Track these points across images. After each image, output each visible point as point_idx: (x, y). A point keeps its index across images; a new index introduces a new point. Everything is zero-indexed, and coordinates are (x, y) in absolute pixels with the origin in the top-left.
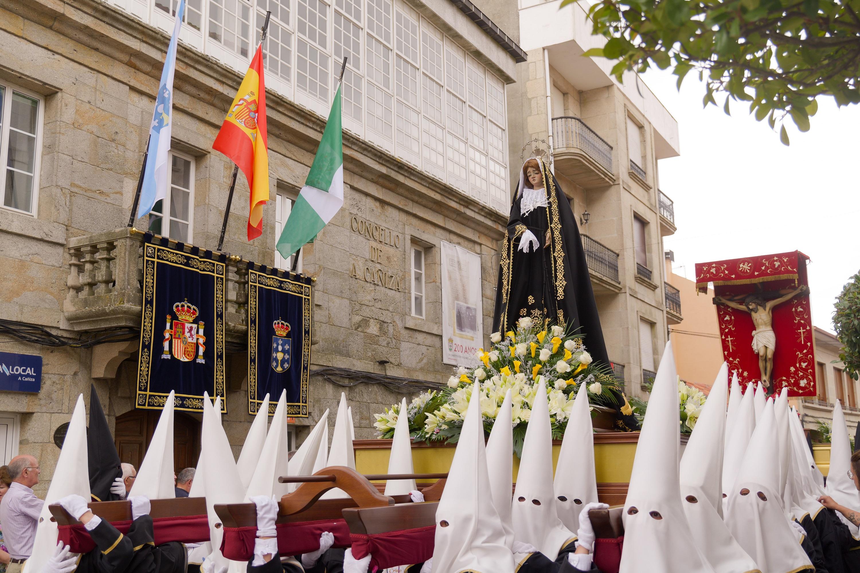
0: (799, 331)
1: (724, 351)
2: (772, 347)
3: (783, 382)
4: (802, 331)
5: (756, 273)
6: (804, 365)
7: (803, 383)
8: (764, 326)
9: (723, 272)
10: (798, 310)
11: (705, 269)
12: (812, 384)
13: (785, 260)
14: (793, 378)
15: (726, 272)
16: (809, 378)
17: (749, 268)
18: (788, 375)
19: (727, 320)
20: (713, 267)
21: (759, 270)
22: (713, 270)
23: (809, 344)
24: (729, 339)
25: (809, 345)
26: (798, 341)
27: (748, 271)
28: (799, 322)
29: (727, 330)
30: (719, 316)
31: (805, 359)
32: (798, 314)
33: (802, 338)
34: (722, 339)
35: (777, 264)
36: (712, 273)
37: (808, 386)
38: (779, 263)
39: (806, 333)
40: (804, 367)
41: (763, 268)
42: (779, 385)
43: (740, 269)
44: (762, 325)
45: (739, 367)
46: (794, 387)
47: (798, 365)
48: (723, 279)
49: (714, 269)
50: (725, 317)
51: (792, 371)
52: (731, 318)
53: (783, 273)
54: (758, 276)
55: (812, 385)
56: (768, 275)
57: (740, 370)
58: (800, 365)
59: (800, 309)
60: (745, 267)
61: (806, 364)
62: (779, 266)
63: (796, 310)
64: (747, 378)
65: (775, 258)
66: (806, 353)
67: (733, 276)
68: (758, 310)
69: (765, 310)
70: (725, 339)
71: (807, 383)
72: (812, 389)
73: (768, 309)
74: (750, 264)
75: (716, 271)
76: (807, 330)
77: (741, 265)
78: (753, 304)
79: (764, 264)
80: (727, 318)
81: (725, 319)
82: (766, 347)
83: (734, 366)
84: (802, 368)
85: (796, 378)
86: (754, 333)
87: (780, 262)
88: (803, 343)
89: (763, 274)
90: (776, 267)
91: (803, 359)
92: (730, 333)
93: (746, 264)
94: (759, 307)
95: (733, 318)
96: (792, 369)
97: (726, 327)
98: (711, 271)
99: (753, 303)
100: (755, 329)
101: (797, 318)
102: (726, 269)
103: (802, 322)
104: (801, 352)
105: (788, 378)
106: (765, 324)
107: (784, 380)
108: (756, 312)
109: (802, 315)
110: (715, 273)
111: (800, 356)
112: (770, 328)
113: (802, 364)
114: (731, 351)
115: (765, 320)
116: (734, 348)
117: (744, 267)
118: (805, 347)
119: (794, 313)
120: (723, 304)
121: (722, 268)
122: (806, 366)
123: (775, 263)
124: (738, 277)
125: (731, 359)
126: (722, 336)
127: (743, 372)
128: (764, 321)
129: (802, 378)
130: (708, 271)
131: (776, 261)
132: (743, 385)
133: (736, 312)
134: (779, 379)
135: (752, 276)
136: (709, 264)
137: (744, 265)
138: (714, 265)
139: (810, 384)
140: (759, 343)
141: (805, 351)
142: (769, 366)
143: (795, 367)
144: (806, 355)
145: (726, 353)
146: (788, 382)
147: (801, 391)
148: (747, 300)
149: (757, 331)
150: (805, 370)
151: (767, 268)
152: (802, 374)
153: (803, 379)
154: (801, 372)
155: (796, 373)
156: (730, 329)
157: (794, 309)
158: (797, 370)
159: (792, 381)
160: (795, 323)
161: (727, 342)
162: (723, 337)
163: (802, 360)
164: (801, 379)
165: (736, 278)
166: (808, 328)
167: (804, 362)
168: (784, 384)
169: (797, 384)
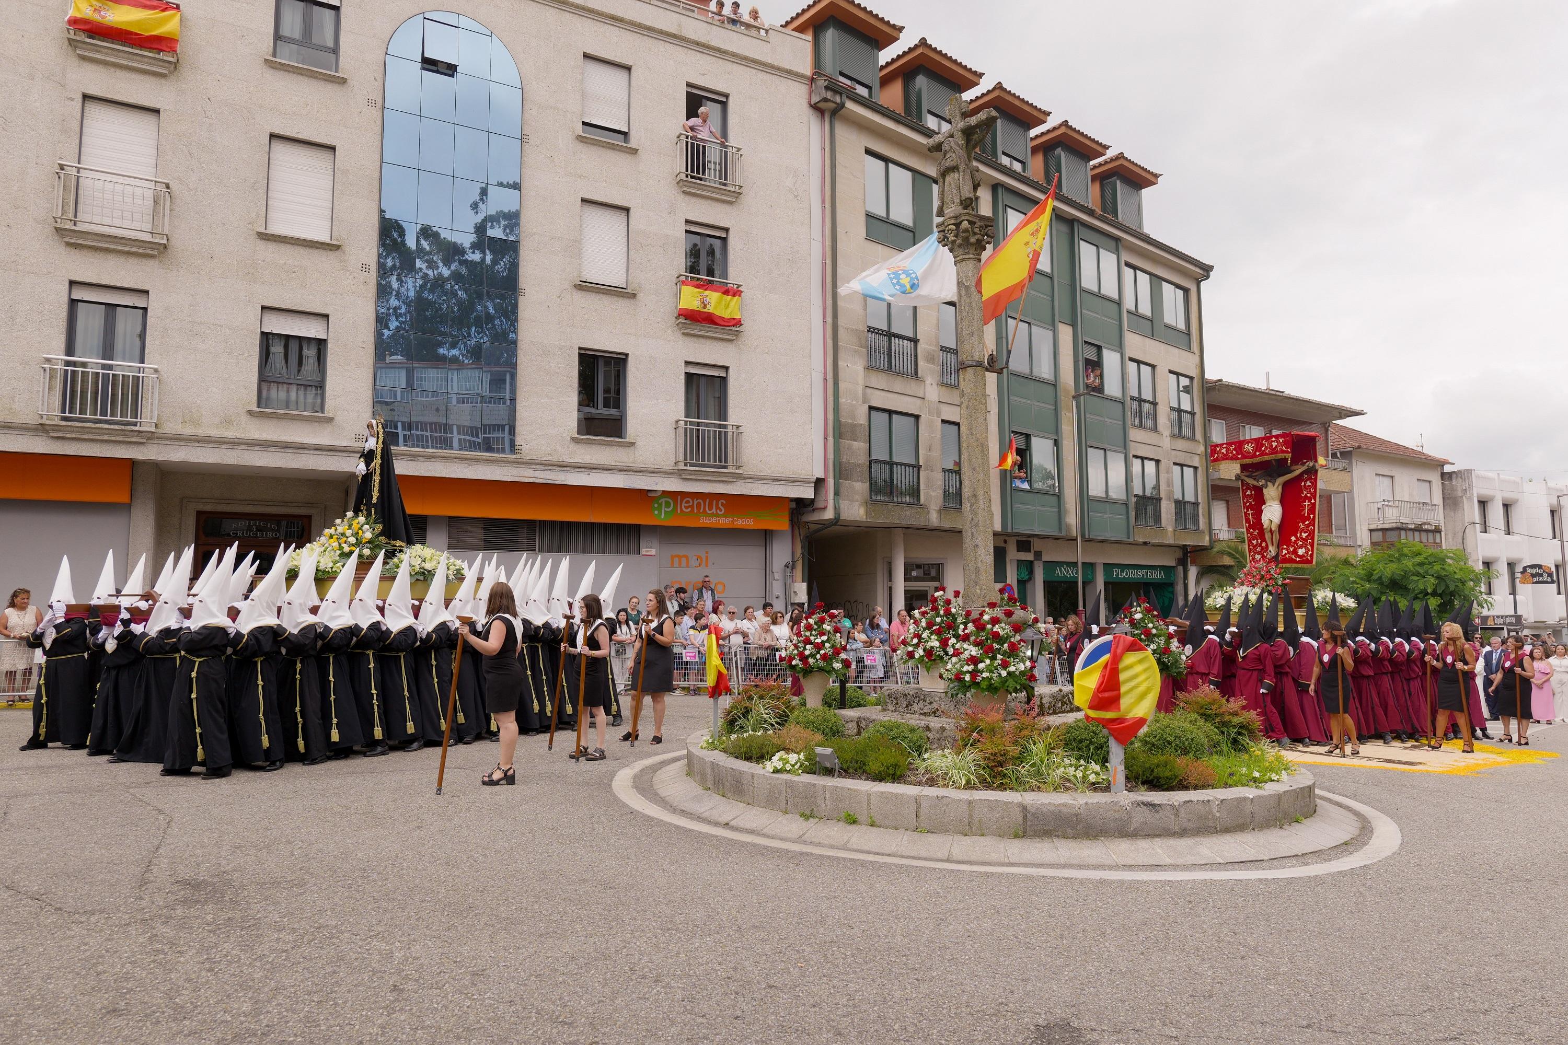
0: (1305, 504)
2: (1276, 520)
4: (1307, 504)
5: (1257, 454)
7: (1300, 551)
8: (1273, 501)
10: (1306, 486)
14: (1293, 546)
16: (1308, 548)
17: (1252, 449)
18: (1288, 543)
23: (1311, 516)
26: (1302, 514)
27: (1251, 452)
28: (1305, 495)
31: (1306, 529)
33: (1306, 510)
34: (1245, 512)
38: (1276, 444)
39: (1309, 506)
40: (1304, 537)
41: (1263, 448)
44: (1269, 500)
46: (1292, 555)
47: (1298, 535)
51: (1293, 540)
54: (1259, 456)
61: (1307, 534)
62: (1276, 446)
65: (1273, 439)
66: (1308, 524)
68: (1270, 486)
69: (1275, 486)
71: (1305, 552)
73: (1278, 484)
74: (1253, 445)
76: (1311, 503)
77: (1246, 446)
78: (1263, 481)
79: (1263, 445)
82: (1270, 520)
83: (1254, 537)
84: (1301, 538)
85: (1295, 547)
86: (1264, 507)
88: (1306, 515)
89: (1263, 454)
90: (1273, 447)
91: (1302, 529)
93: (1250, 445)
94: (1271, 484)
96: (1293, 538)
99: (1263, 479)
101: (1304, 492)
103: (1309, 495)
104: (1303, 523)
105: (1288, 546)
106: (1273, 499)
108: (1266, 488)
109: (1310, 489)
112: (1277, 502)
113: (1302, 534)
117: (1249, 447)
118: (1308, 518)
119: (1303, 488)
120: (1244, 480)
122: (1306, 536)
123: (1273, 443)
124: (1243, 457)
128: (1273, 497)
131: (1273, 441)
135: (1254, 456)
137: (1248, 445)
139: (1307, 553)
140: (1265, 517)
141: (1306, 523)
142: (1276, 537)
143: (1296, 536)
147: (1297, 559)
149: (1267, 505)
150: (1305, 540)
151: (1266, 448)
152: (1301, 543)
153: (1300, 548)
154: (1300, 541)
155: (1296, 542)
157: (1303, 484)
158: (1297, 539)
159: (1290, 550)
160: (1301, 497)
163: (1303, 531)
166: (1313, 501)
167: (1305, 533)
168: (1285, 552)
169: (1295, 552)
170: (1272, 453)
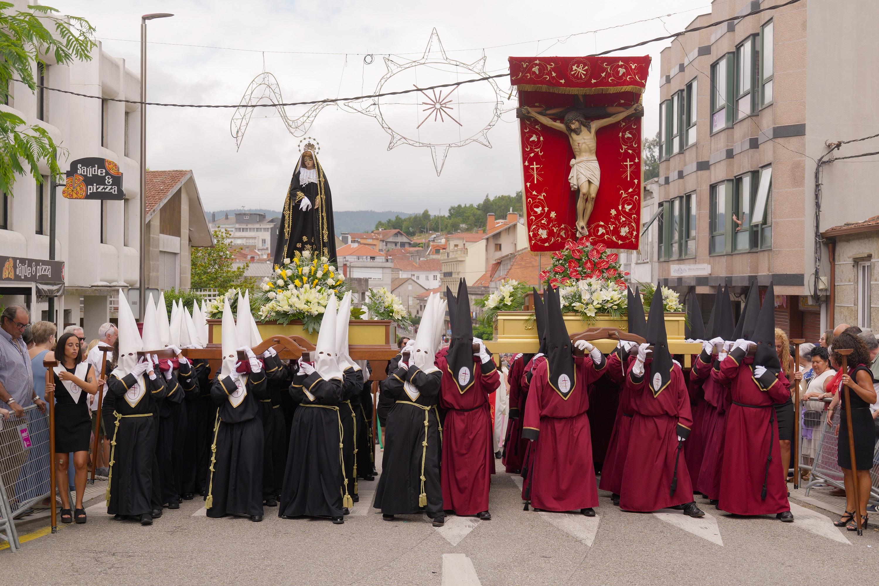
0: (625, 163)
1: (526, 181)
2: (596, 182)
3: (600, 229)
4: (628, 163)
5: (593, 81)
6: (628, 208)
7: (624, 231)
8: (587, 154)
9: (550, 74)
10: (626, 136)
11: (525, 66)
12: (635, 233)
13: (633, 67)
14: (613, 223)
15: (554, 74)
16: (633, 226)
17: (585, 73)
18: (607, 219)
19: (533, 141)
20: (536, 65)
21: (597, 76)
22: (536, 69)
23: (636, 181)
24: (535, 166)
25: (636, 183)
26: (624, 176)
27: (583, 77)
28: (626, 151)
29: (532, 155)
30: (523, 134)
31: (630, 200)
32: (626, 141)
33: (629, 172)
34: (524, 166)
35: (622, 71)
36: (534, 73)
37: (629, 235)
38: (624, 70)
39: (634, 167)
40: (627, 210)
41: (603, 75)
42: (594, 233)
43: (573, 73)
44: (585, 152)
45: (546, 205)
46: (613, 236)
47: (620, 208)
48: (549, 83)
49: (537, 67)
50: (532, 136)
51: (613, 214)
52: (539, 139)
53: (629, 84)
54: (595, 85)
55: (634, 235)
56: (610, 85)
57: (546, 209)
58: (623, 207)
59: (628, 135)
60: (580, 70)
61: (631, 206)
62: (624, 73)
63: (623, 136)
64: (555, 220)
65: (621, 63)
66: (632, 192)
67: (563, 81)
68: (581, 131)
69: (590, 132)
70: (529, 166)
71: (629, 232)
72: (633, 240)
73: (593, 130)
74: (586, 67)
75: (539, 70)
76: (635, 163)
77: (574, 68)
78: (577, 123)
79: (604, 70)
80: (534, 138)
81: (531, 139)
82: (590, 182)
83: (538, 202)
84: (625, 212)
85: (616, 225)
86: (573, 162)
87: (626, 68)
88: (629, 179)
89: (603, 82)
90: (620, 75)
91: (627, 200)
92: (536, 158)
93: (581, 67)
94: (582, 127)
95: (542, 138)
96: (613, 212)
97: (532, 151)
98: (533, 69)
99: (577, 121)
100: (575, 158)
101: (624, 147)
102: (553, 69)
103: (630, 151)
104: (626, 191)
105: (607, 223)
106: (590, 151)
107: (601, 226)
108: (578, 134)
109: (630, 143)
110: (537, 73)
111: (624, 196)
112: (595, 158)
113: (626, 206)
114: (535, 182)
115: (590, 146)
116: (541, 179)
117: (578, 70)
118: (631, 184)
119: (621, 139)
120: (529, 118)
121: (549, 67)
122: (630, 210)
123: (620, 69)
124: (569, 83)
125: (534, 193)
126: (524, 162)
127: (549, 212)
128: (589, 148)
129: (624, 225)
130: (529, 69)
131: (621, 66)
132: (549, 229)
133: (546, 130)
134: (596, 224)
135: (587, 84)
136: (531, 60)
137: (578, 67)
138: (537, 62)
139: (632, 234)
140: (581, 176)
141: (631, 190)
142: (589, 208)
143: (617, 210)
144: (632, 195)
145: (528, 184)
146: (606, 228)
147: (620, 242)
148: (569, 116)
149: (578, 159)
150: (628, 215)
151: (608, 75)
152: (624, 219)
153: (625, 227)
154: (623, 217)
155: (617, 217)
156: (537, 154)
157: (620, 135)
158: (619, 213)
159: (612, 229)
160: (621, 153)
161: (530, 171)
162: (527, 164)
163: (626, 202)
164: (622, 227)
165: (566, 85)
166: (637, 161)
167: (628, 205)
168: (601, 231)
169: (616, 232)
170: (618, 84)
